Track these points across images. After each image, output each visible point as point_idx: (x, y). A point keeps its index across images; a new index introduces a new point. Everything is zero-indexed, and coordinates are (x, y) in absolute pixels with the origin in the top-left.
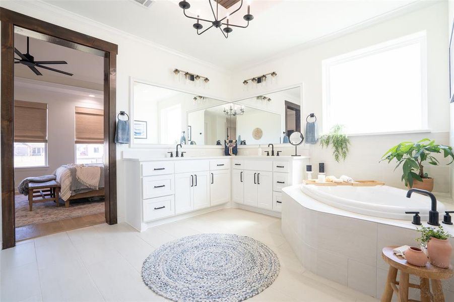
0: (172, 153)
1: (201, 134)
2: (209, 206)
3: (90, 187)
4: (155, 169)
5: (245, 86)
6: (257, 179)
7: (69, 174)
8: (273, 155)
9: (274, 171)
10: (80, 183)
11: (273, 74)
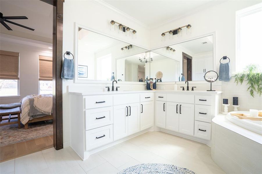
0: (109, 87)
1: (122, 75)
2: (139, 131)
3: (44, 113)
4: (96, 103)
5: (163, 37)
6: (179, 109)
7: (28, 103)
8: (188, 89)
9: (196, 103)
10: (37, 110)
11: (189, 26)
